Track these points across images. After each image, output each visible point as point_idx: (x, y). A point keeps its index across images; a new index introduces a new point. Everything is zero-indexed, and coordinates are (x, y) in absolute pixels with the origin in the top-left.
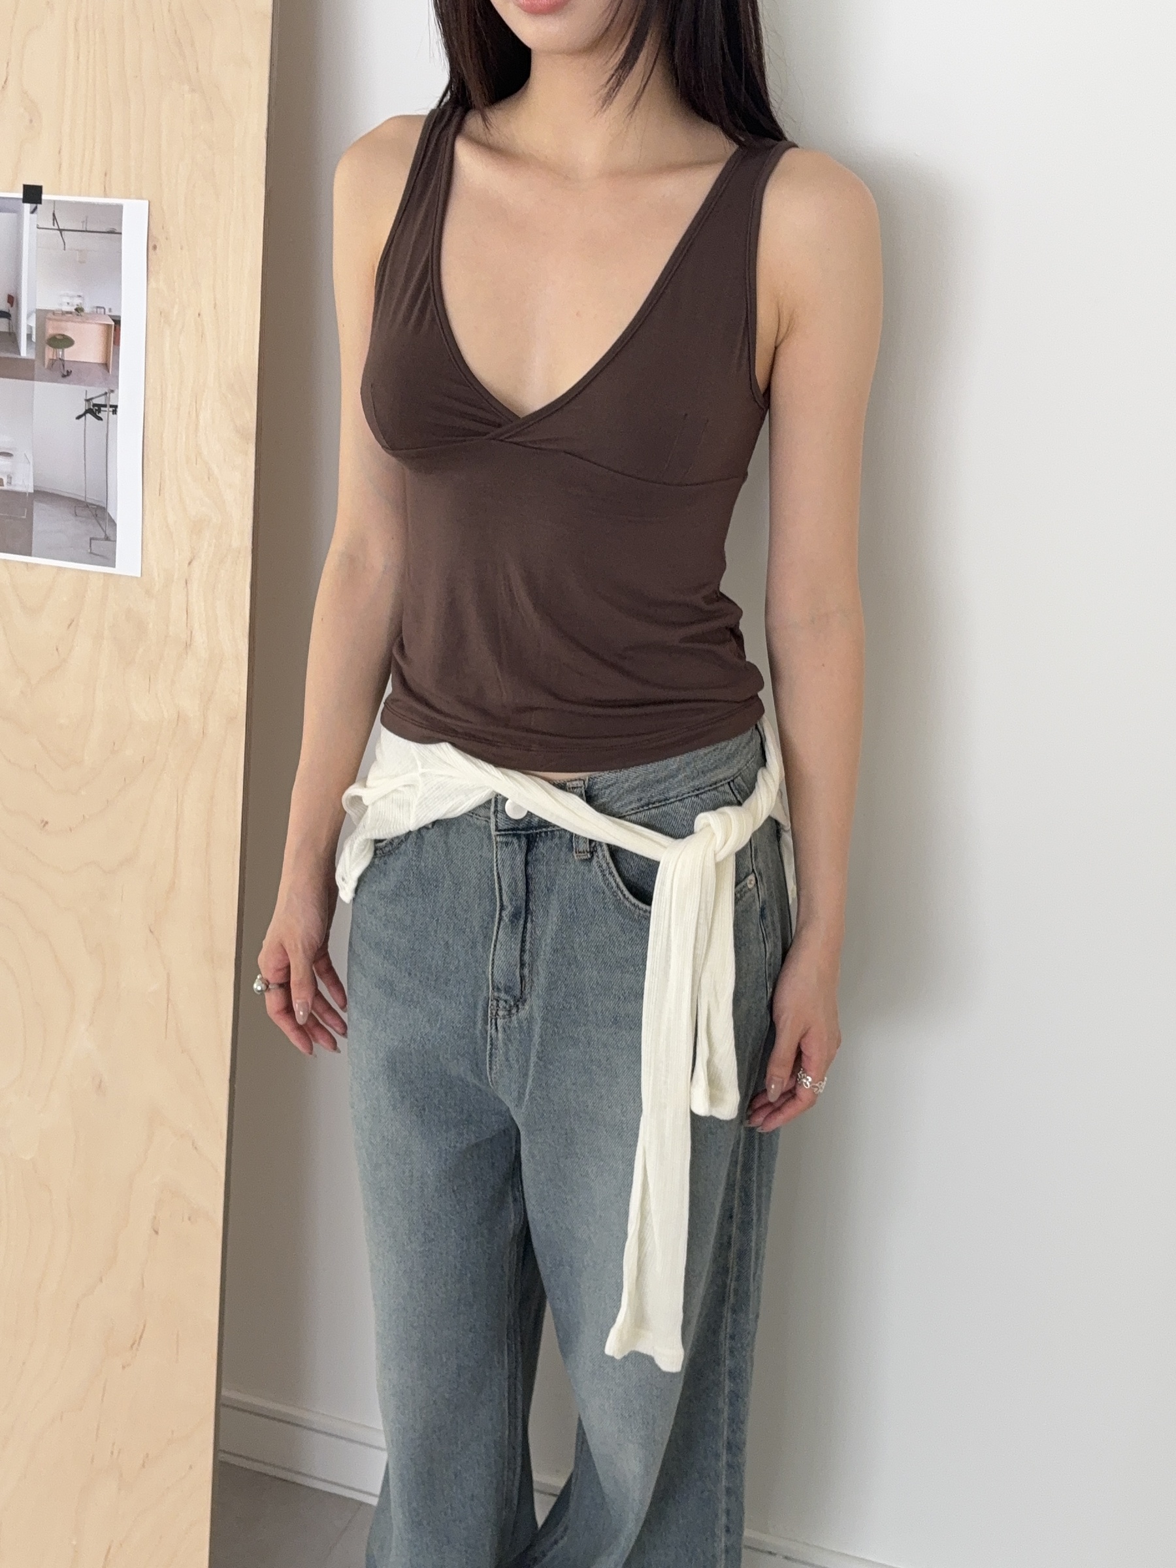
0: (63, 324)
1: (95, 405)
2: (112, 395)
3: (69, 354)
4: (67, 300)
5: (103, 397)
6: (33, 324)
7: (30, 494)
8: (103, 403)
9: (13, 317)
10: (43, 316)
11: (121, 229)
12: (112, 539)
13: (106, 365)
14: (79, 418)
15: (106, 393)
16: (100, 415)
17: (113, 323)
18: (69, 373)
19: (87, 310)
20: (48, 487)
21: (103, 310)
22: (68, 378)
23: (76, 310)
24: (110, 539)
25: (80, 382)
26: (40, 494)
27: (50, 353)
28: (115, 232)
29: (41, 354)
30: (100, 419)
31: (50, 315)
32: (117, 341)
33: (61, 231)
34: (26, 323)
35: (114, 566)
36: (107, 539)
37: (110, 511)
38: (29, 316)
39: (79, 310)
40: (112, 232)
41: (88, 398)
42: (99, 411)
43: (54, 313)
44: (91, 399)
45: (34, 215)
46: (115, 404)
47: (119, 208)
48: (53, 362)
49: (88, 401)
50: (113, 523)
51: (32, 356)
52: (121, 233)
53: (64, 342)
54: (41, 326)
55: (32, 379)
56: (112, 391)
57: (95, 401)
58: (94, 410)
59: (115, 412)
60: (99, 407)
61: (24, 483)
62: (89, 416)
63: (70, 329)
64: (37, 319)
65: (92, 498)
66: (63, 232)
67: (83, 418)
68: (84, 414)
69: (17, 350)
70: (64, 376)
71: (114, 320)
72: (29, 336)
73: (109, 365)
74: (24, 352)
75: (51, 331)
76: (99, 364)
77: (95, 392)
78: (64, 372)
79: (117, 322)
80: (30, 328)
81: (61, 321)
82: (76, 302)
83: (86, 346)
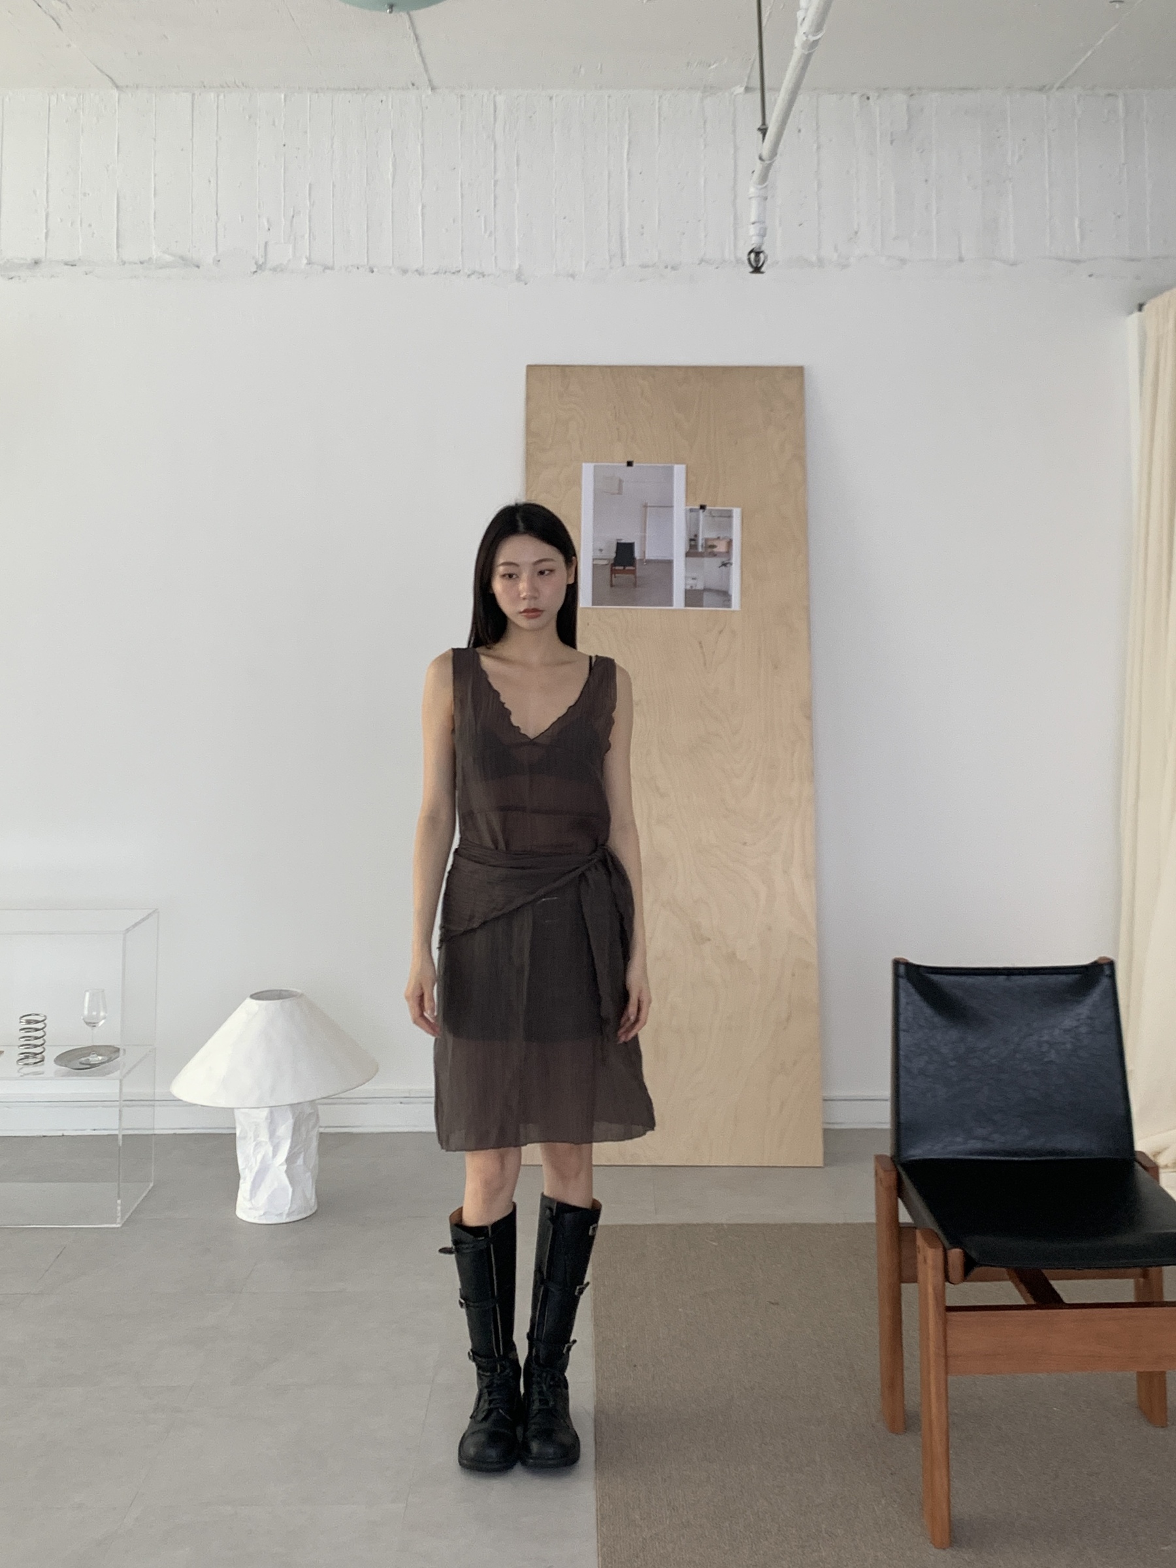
2: (730, 559)
3: (715, 550)
4: (714, 535)
5: (727, 560)
6: (704, 541)
7: (703, 590)
8: (727, 562)
10: (706, 540)
11: (731, 515)
13: (727, 552)
14: (719, 567)
19: (722, 536)
20: (708, 586)
21: (726, 537)
23: (717, 538)
24: (729, 600)
25: (720, 557)
26: (705, 590)
27: (709, 550)
29: (706, 550)
30: (726, 567)
31: (709, 540)
32: (731, 545)
33: (714, 517)
34: (700, 542)
35: (730, 608)
37: (730, 592)
38: (702, 539)
39: (719, 538)
40: (728, 516)
46: (731, 562)
47: (731, 511)
48: (710, 553)
49: (722, 562)
50: (730, 596)
51: (704, 551)
52: (731, 517)
53: (713, 546)
54: (706, 543)
55: (703, 557)
57: (725, 562)
59: (731, 564)
61: (700, 586)
62: (723, 567)
63: (715, 543)
65: (724, 589)
67: (721, 567)
71: (730, 539)
72: (702, 546)
73: (729, 552)
74: (700, 550)
75: (710, 543)
76: (725, 552)
77: (725, 560)
78: (714, 555)
81: (713, 541)
82: (719, 535)
83: (721, 547)
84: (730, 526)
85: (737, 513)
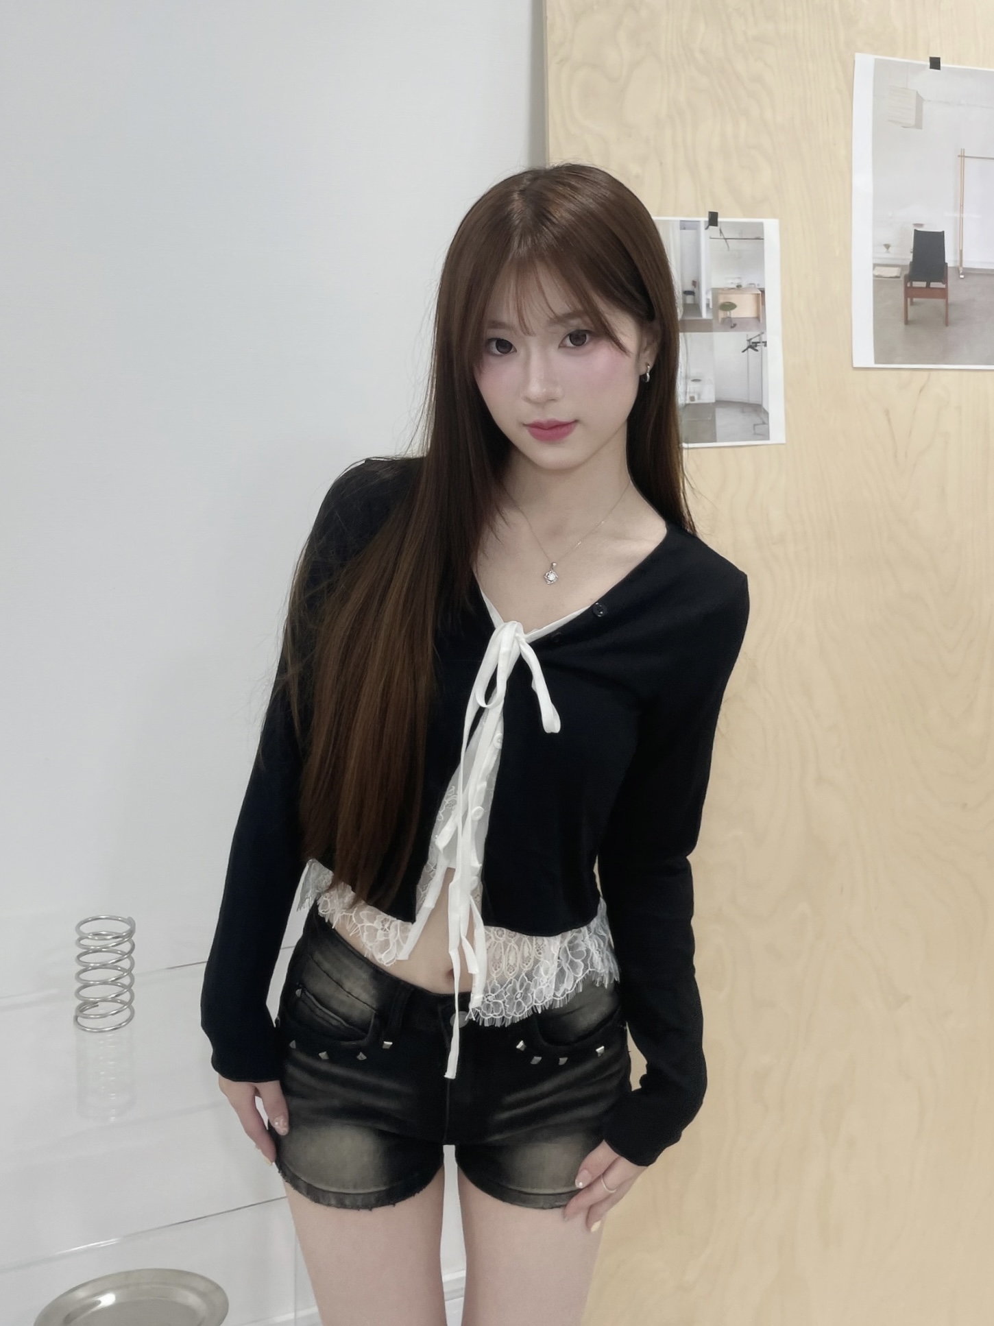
0: (730, 296)
1: (753, 343)
2: (763, 336)
3: (734, 314)
4: (730, 281)
5: (758, 338)
6: (710, 297)
7: (713, 403)
8: (758, 341)
9: (696, 294)
10: (716, 292)
11: (763, 236)
12: (766, 422)
13: (758, 318)
14: (743, 351)
15: (759, 335)
16: (757, 348)
17: (760, 292)
18: (735, 325)
19: (744, 285)
20: (726, 396)
21: (753, 286)
22: (735, 328)
23: (738, 286)
24: (765, 423)
25: (743, 329)
26: (720, 403)
27: (722, 314)
28: (760, 239)
29: (716, 315)
30: (757, 350)
31: (720, 291)
32: (764, 303)
33: (726, 239)
34: (705, 297)
35: (768, 439)
36: (764, 423)
37: (765, 406)
38: (707, 293)
39: (739, 286)
40: (758, 239)
41: (749, 338)
42: (756, 346)
43: (723, 289)
44: (751, 339)
45: (707, 231)
46: (764, 340)
47: (761, 224)
48: (724, 319)
49: (749, 340)
50: (766, 413)
51: (710, 317)
52: (763, 239)
53: (730, 306)
54: (715, 299)
55: (711, 331)
56: (763, 333)
57: (753, 341)
58: (753, 346)
59: (765, 345)
60: (756, 343)
61: (708, 397)
62: (750, 349)
63: (733, 299)
64: (713, 294)
65: (753, 400)
66: (728, 240)
67: (746, 352)
68: (747, 349)
69: (700, 313)
70: (732, 327)
71: (761, 291)
72: (708, 305)
73: (759, 318)
74: (705, 315)
75: (721, 300)
76: (753, 318)
77: (753, 334)
78: (731, 325)
79: (763, 291)
80: (708, 300)
81: (729, 294)
82: (737, 282)
83: (745, 308)
84: (758, 260)
85: (771, 228)
